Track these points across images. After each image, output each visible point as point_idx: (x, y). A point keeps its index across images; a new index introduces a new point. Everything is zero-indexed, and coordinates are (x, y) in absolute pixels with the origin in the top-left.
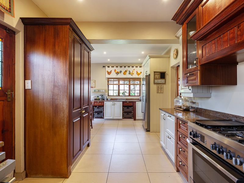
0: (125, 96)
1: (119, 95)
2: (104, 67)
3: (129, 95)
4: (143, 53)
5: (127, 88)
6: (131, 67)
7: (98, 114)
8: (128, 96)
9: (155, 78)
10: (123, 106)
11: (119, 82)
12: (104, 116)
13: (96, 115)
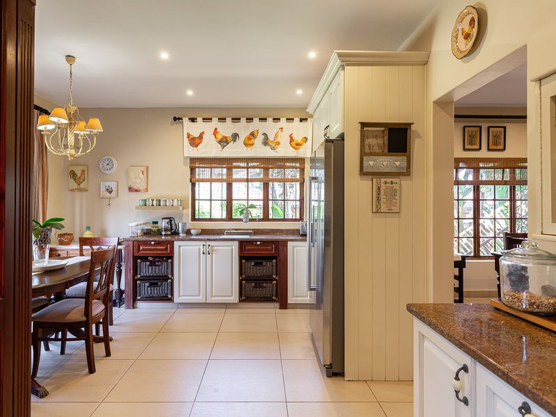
0: (251, 220)
1: (230, 218)
2: (179, 119)
3: (266, 218)
4: (312, 55)
5: (256, 192)
6: (270, 120)
7: (151, 285)
8: (260, 220)
9: (367, 150)
10: (241, 258)
11: (230, 173)
12: (172, 294)
13: (145, 288)
